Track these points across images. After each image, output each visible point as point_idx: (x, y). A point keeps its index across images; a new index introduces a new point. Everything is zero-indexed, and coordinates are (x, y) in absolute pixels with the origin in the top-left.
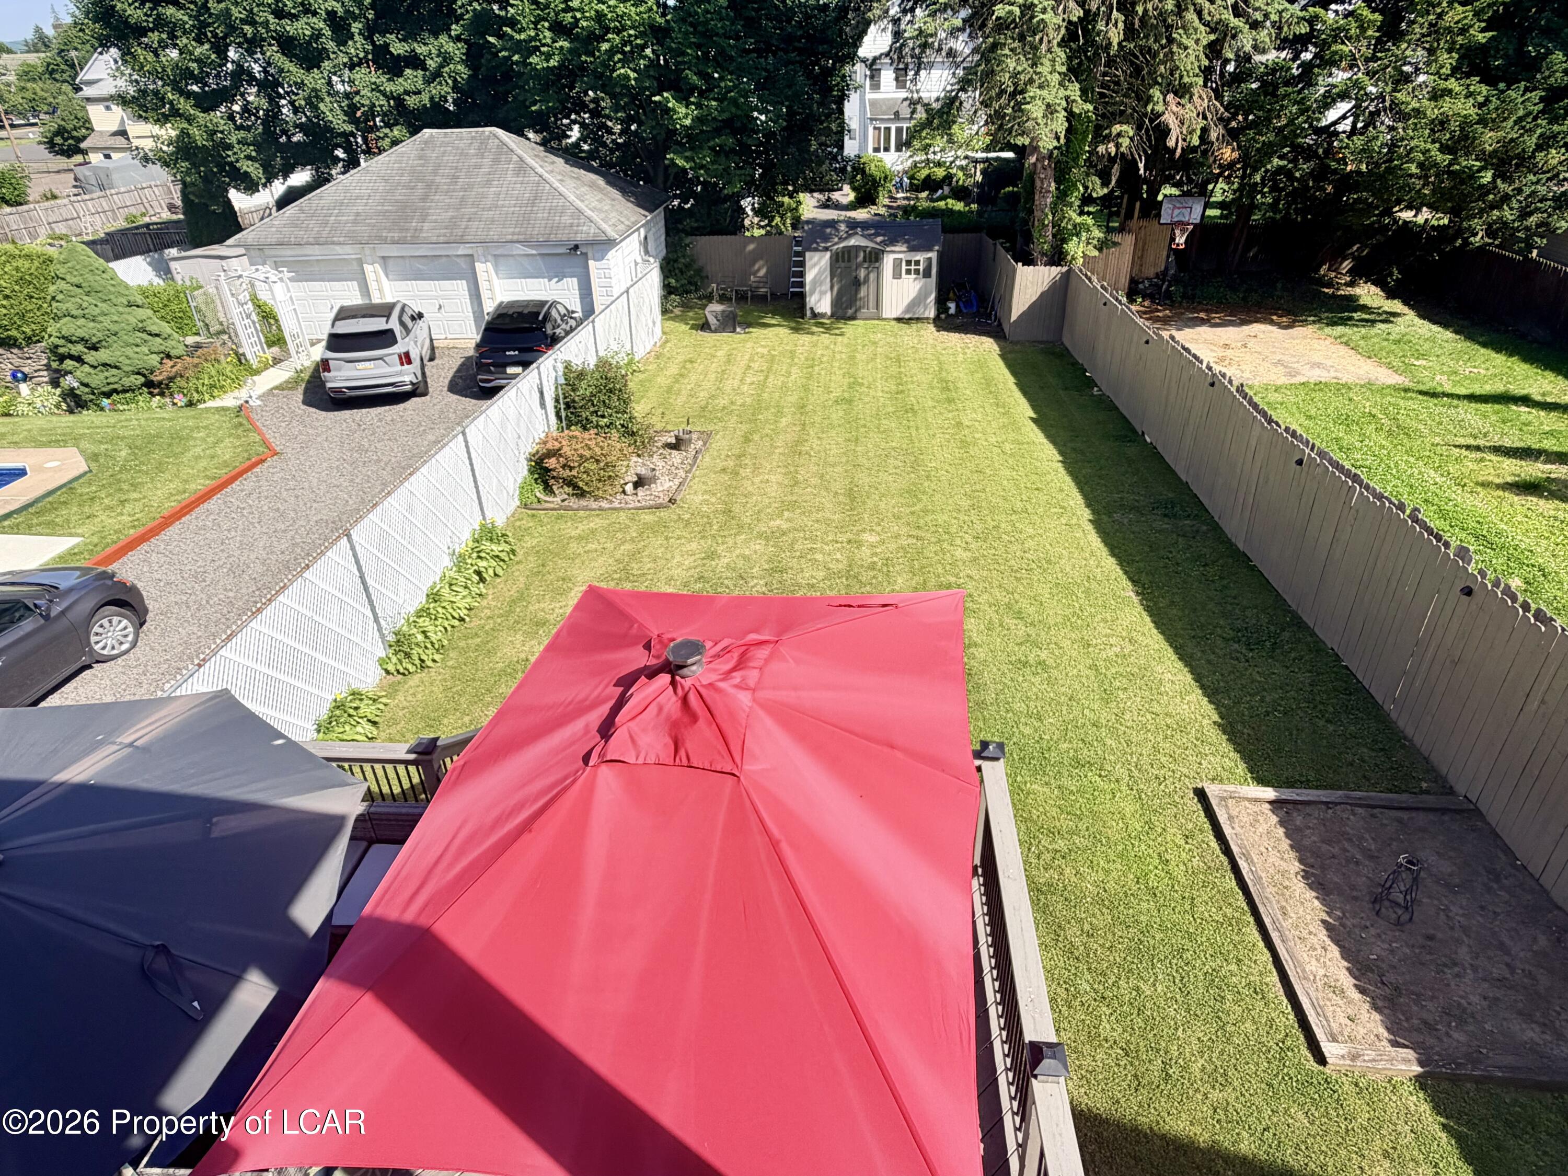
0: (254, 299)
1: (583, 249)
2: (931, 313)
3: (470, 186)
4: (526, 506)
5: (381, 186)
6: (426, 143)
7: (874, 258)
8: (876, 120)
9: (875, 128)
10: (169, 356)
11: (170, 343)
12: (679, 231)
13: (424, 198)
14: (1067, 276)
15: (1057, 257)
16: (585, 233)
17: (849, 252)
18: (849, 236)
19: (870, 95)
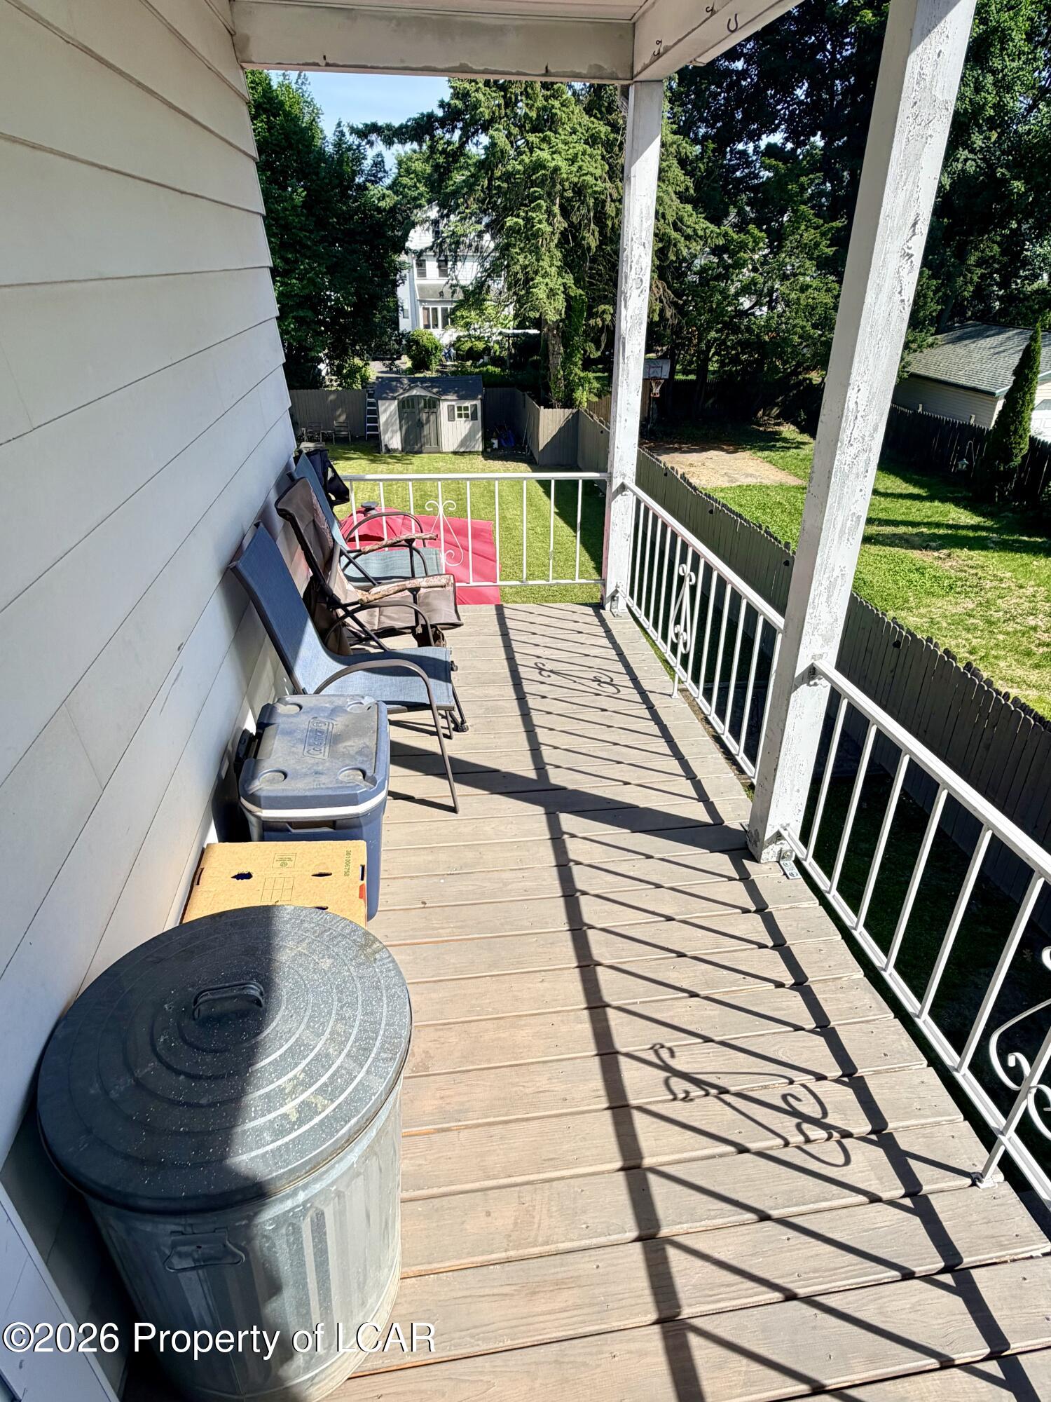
2: (480, 447)
7: (432, 405)
8: (425, 301)
9: (424, 308)
14: (576, 416)
15: (568, 402)
17: (413, 400)
18: (411, 388)
19: (418, 281)
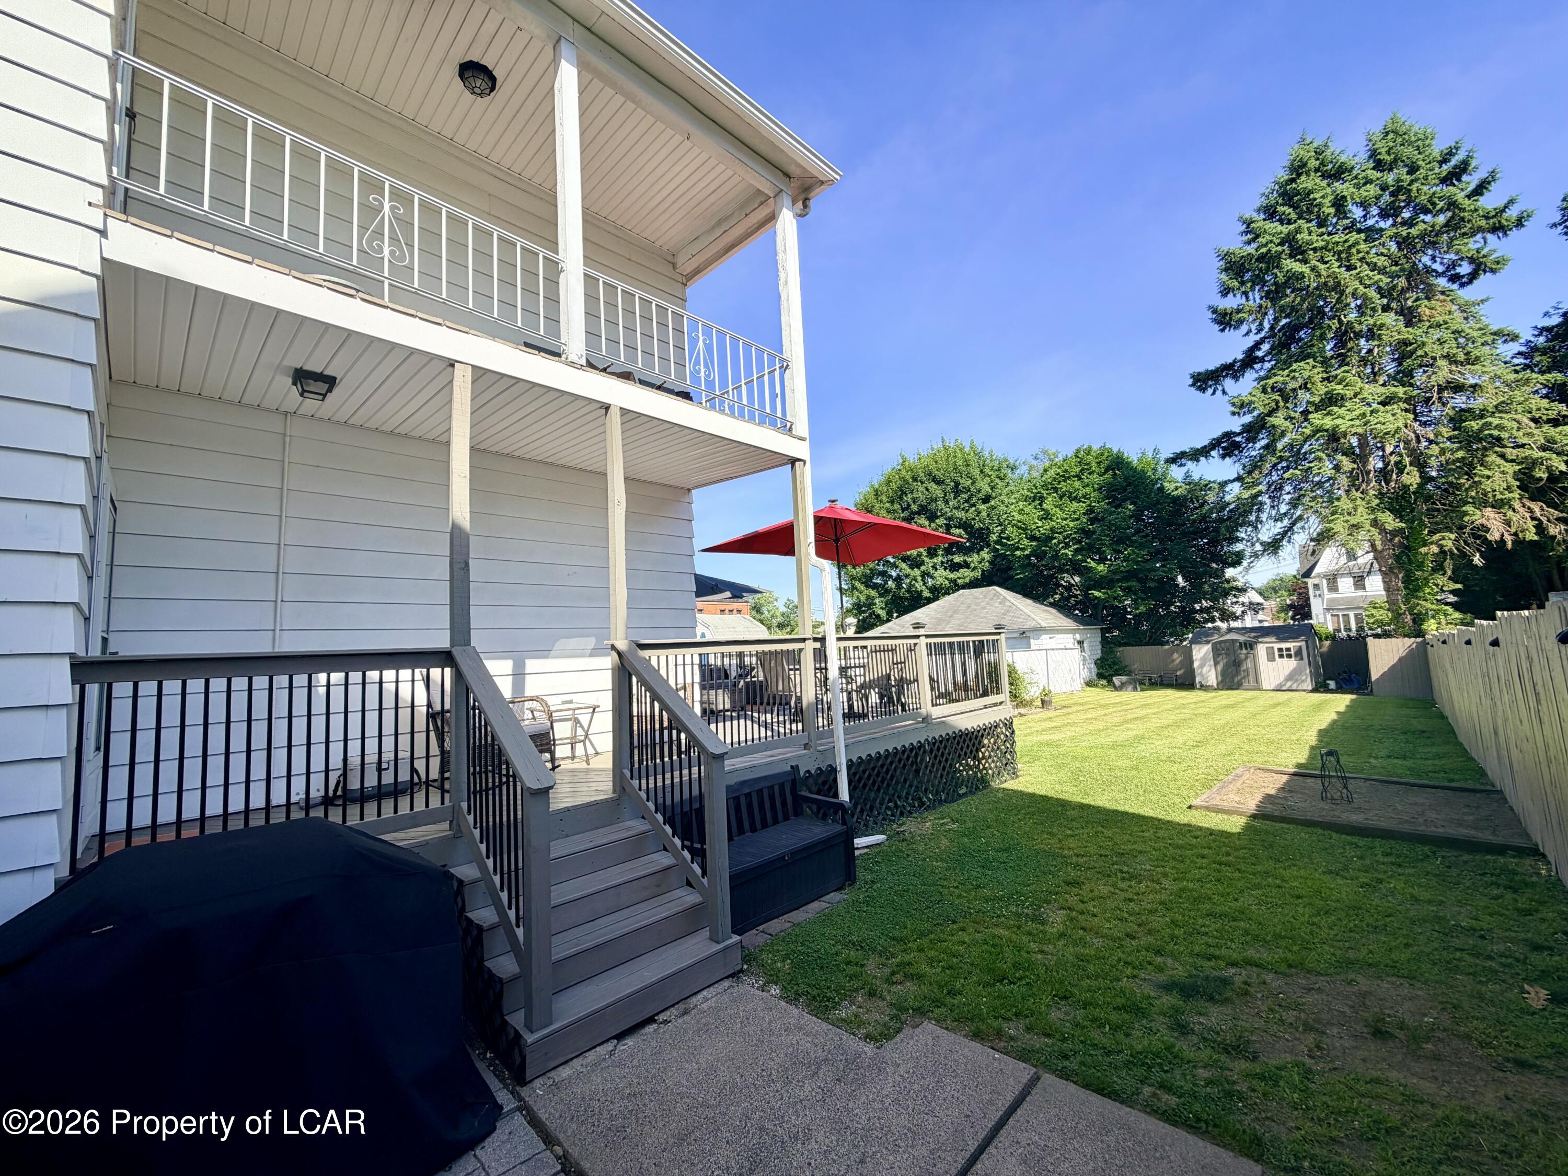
1: (1027, 634)
2: (1309, 685)
3: (975, 610)
6: (961, 595)
7: (1250, 646)
8: (1333, 609)
9: (1332, 615)
13: (952, 616)
14: (1422, 641)
15: (1415, 633)
16: (1030, 624)
18: (1227, 634)
19: (1328, 595)
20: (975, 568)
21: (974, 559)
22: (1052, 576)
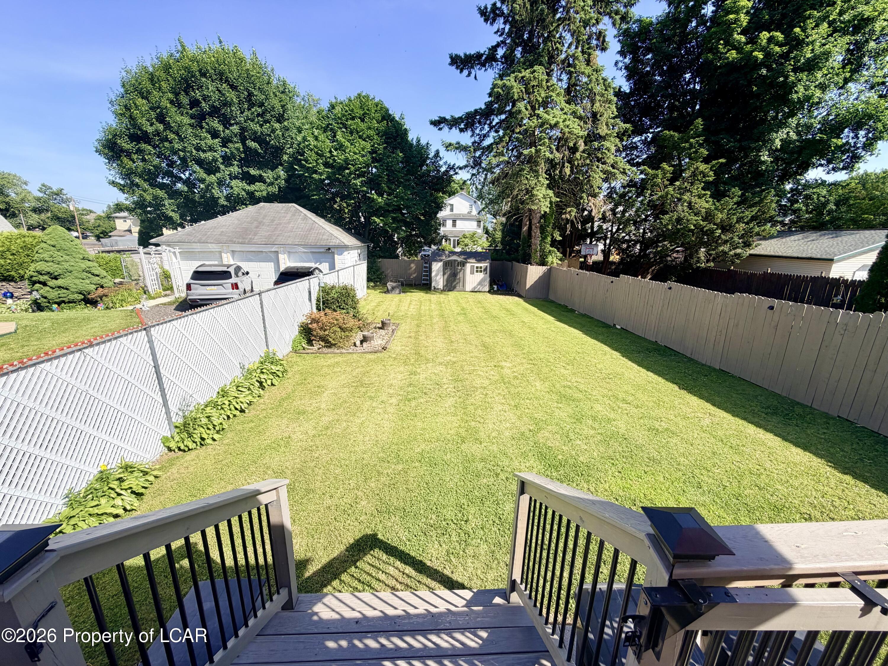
0: (162, 268)
1: (332, 250)
2: (487, 289)
3: (280, 224)
4: (296, 352)
5: (236, 222)
6: (261, 207)
7: (463, 264)
10: (102, 287)
11: (104, 280)
12: (373, 256)
13: (257, 227)
14: (550, 270)
15: (543, 263)
16: (334, 242)
17: (451, 262)
18: (449, 256)
20: (272, 184)
21: (269, 175)
22: (329, 200)
